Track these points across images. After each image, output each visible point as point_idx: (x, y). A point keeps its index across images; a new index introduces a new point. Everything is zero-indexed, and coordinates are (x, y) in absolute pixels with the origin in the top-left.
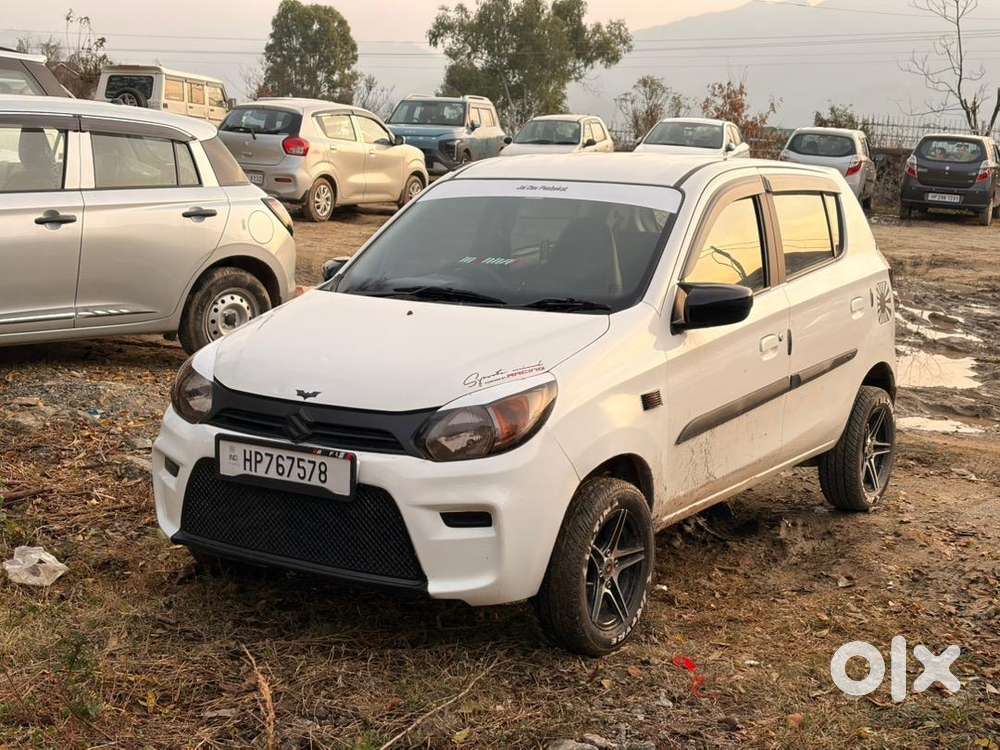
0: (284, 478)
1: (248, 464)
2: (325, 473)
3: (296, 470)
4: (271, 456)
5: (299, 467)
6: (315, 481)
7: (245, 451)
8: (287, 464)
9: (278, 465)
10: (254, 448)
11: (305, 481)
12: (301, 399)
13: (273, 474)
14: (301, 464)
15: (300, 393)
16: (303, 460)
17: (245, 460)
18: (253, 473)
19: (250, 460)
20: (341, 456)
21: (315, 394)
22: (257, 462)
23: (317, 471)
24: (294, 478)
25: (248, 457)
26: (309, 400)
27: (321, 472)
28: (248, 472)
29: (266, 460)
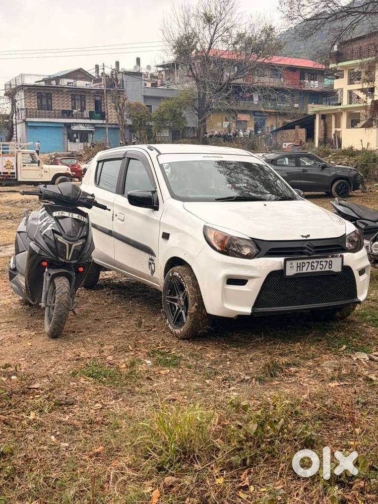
0: (314, 271)
1: (299, 268)
2: (331, 265)
3: (319, 266)
4: (309, 263)
5: (320, 264)
6: (327, 269)
7: (297, 263)
8: (315, 265)
9: (312, 266)
10: (301, 261)
11: (323, 270)
12: (305, 238)
13: (310, 270)
14: (322, 263)
15: (303, 236)
16: (322, 261)
17: (298, 267)
18: (301, 272)
19: (300, 267)
20: (339, 256)
21: (309, 236)
22: (303, 267)
23: (328, 264)
24: (318, 270)
25: (299, 266)
26: (308, 238)
27: (330, 264)
28: (299, 272)
29: (307, 264)
